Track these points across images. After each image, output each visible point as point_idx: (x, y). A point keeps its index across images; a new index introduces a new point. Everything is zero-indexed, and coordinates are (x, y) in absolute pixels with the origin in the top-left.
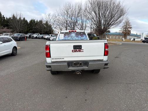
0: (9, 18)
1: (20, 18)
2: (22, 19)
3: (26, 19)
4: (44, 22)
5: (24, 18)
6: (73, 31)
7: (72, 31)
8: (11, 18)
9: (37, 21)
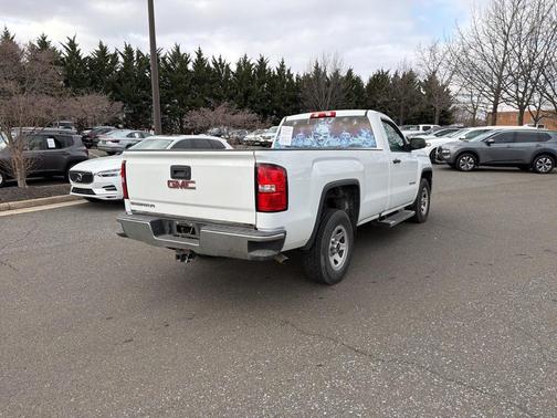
0: (304, 77)
1: (336, 74)
2: (343, 74)
3: (355, 73)
4: (422, 78)
5: (350, 72)
6: (325, 116)
7: (320, 117)
8: (308, 75)
9: (396, 75)
